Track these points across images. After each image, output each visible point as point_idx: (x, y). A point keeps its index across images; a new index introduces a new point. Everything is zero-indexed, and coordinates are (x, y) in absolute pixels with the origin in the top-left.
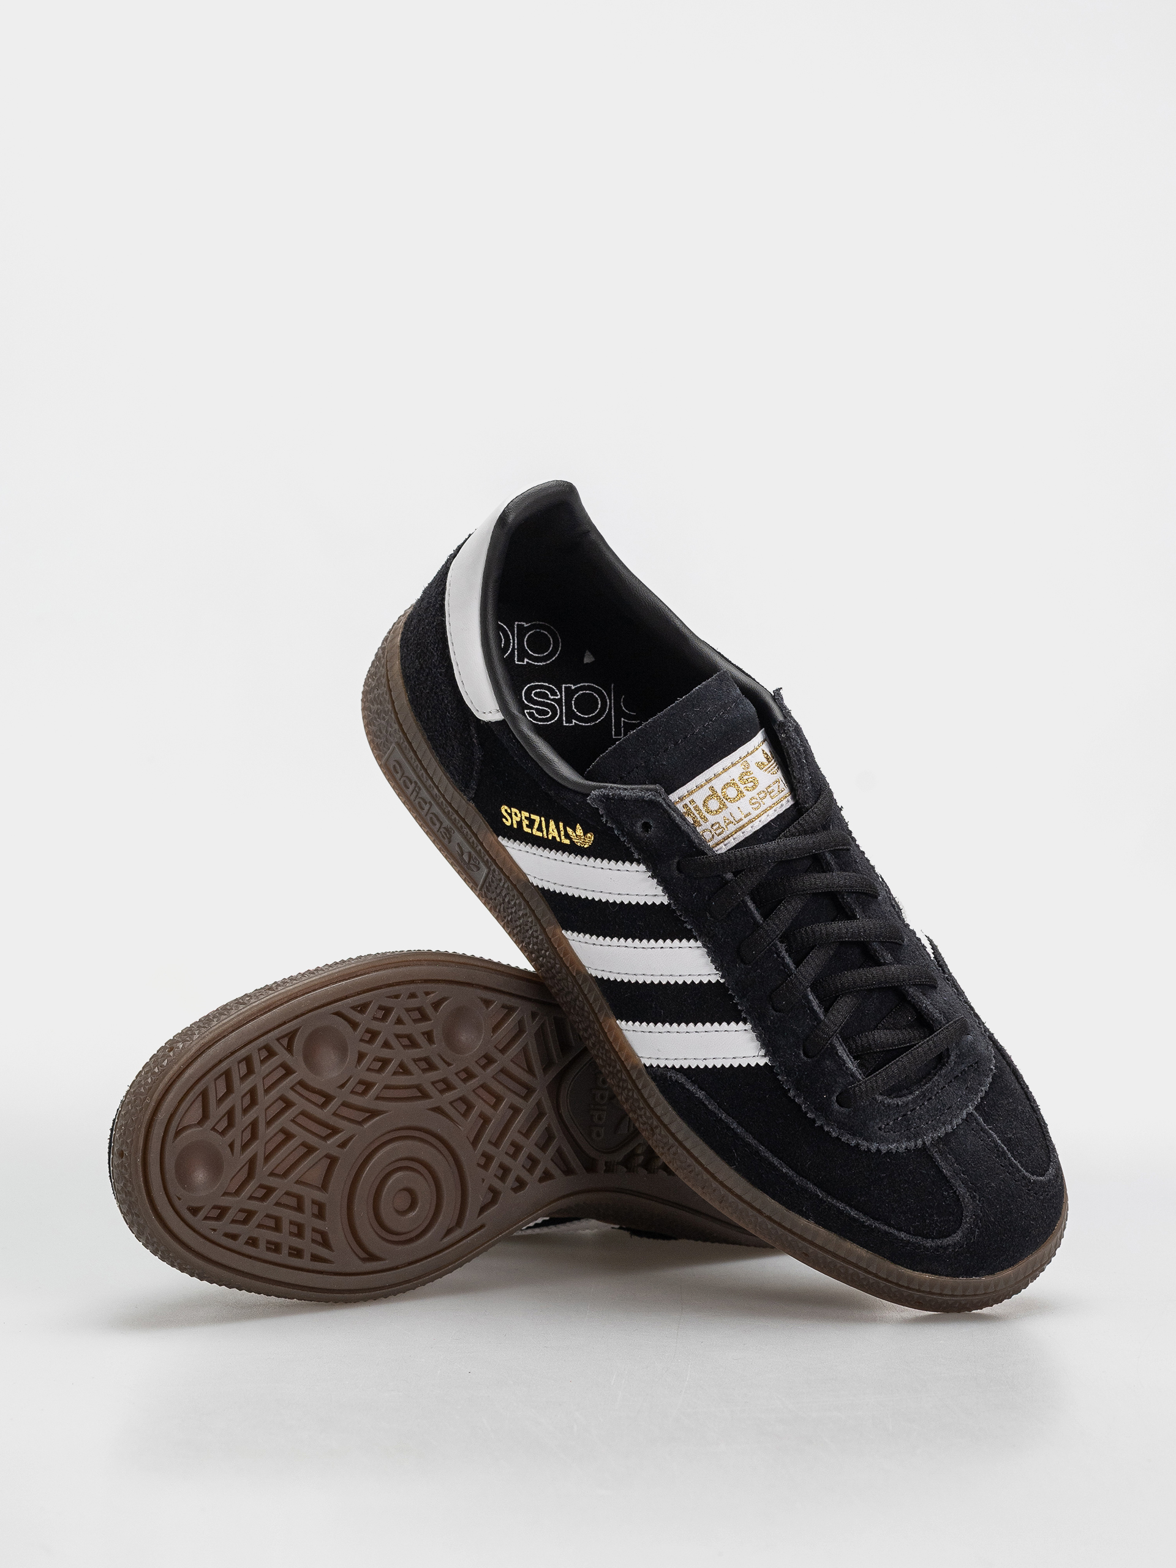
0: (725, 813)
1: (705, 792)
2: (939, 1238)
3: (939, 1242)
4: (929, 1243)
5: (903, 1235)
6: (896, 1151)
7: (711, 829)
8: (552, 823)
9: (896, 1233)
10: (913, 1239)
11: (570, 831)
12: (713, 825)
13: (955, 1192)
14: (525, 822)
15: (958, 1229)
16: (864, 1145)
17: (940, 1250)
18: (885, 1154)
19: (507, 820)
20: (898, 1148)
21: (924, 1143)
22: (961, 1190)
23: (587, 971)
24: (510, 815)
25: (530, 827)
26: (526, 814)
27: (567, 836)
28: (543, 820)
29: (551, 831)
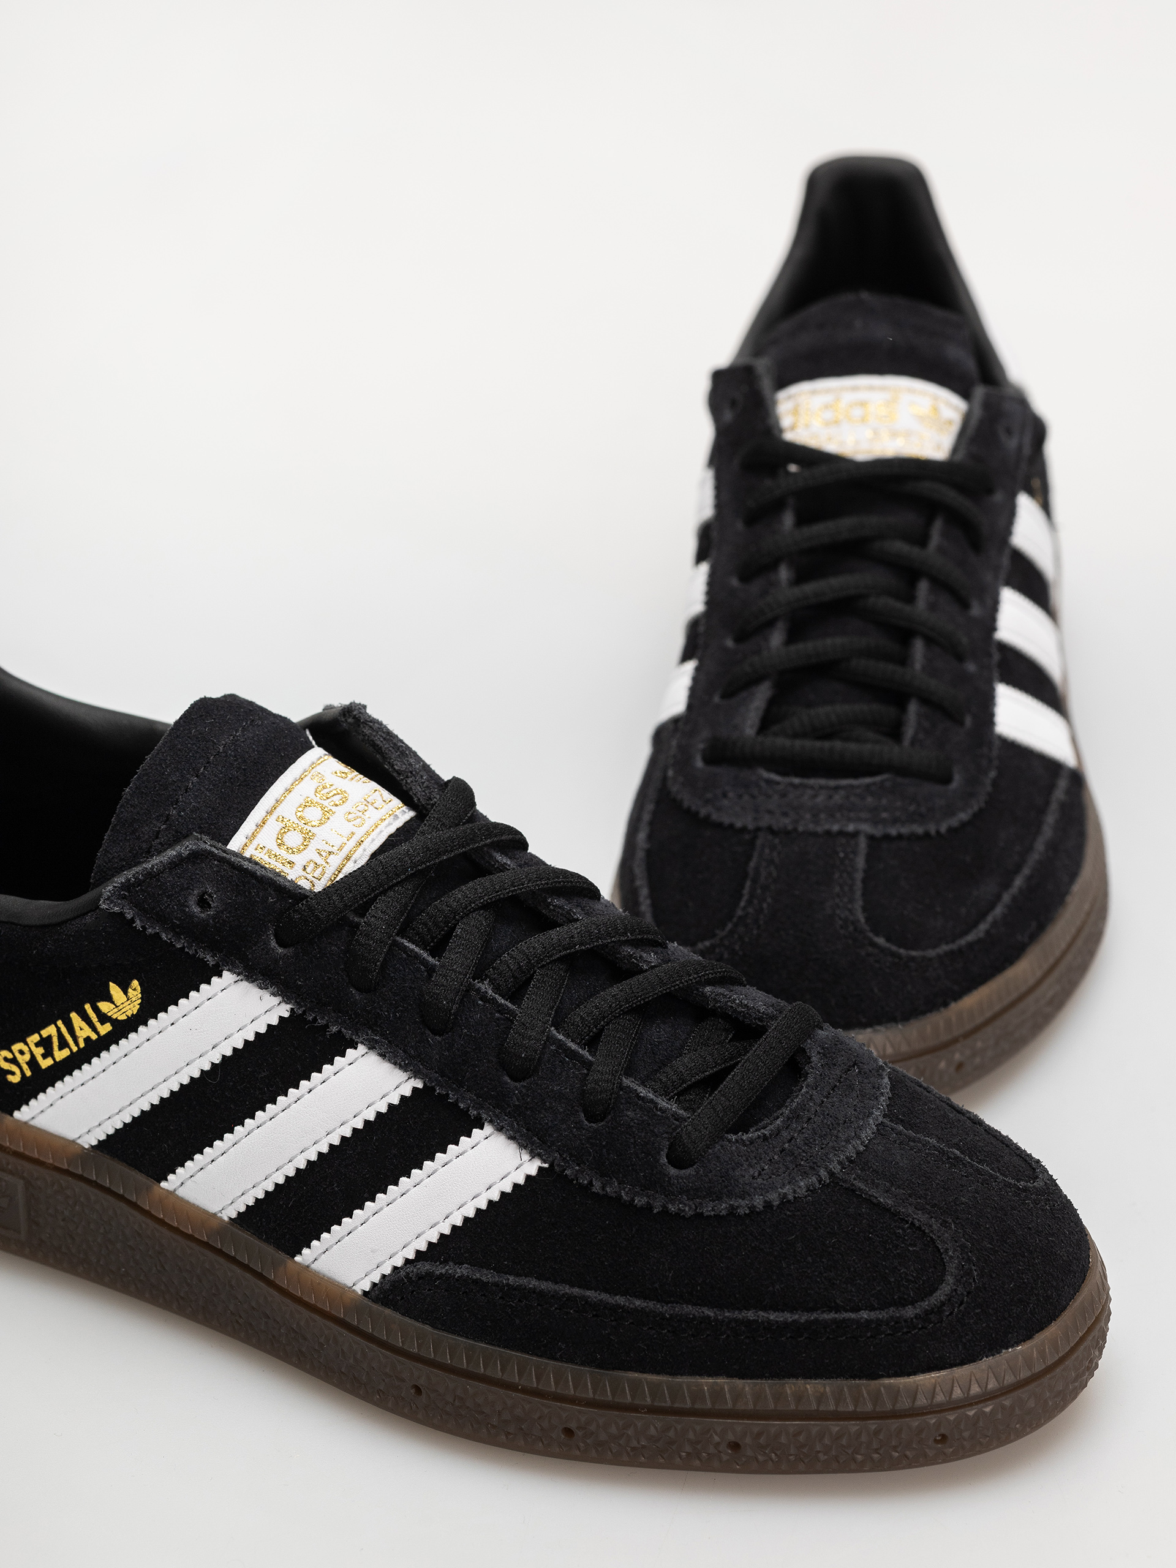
0: (314, 845)
1: (273, 827)
2: (923, 1300)
3: (925, 1304)
4: (909, 1312)
5: (865, 1315)
6: (795, 1197)
7: (304, 873)
8: (74, 1016)
9: (853, 1316)
10: (882, 1315)
11: (104, 1006)
12: (305, 869)
13: (913, 1224)
14: (39, 1052)
15: (943, 1275)
16: (742, 1206)
17: (933, 1317)
18: (778, 1206)
19: (13, 1073)
20: (795, 1192)
21: (831, 1174)
22: (920, 1218)
23: (221, 1219)
24: (14, 1061)
25: (48, 1053)
26: (35, 1038)
27: (103, 1018)
28: (60, 1023)
29: (78, 1033)
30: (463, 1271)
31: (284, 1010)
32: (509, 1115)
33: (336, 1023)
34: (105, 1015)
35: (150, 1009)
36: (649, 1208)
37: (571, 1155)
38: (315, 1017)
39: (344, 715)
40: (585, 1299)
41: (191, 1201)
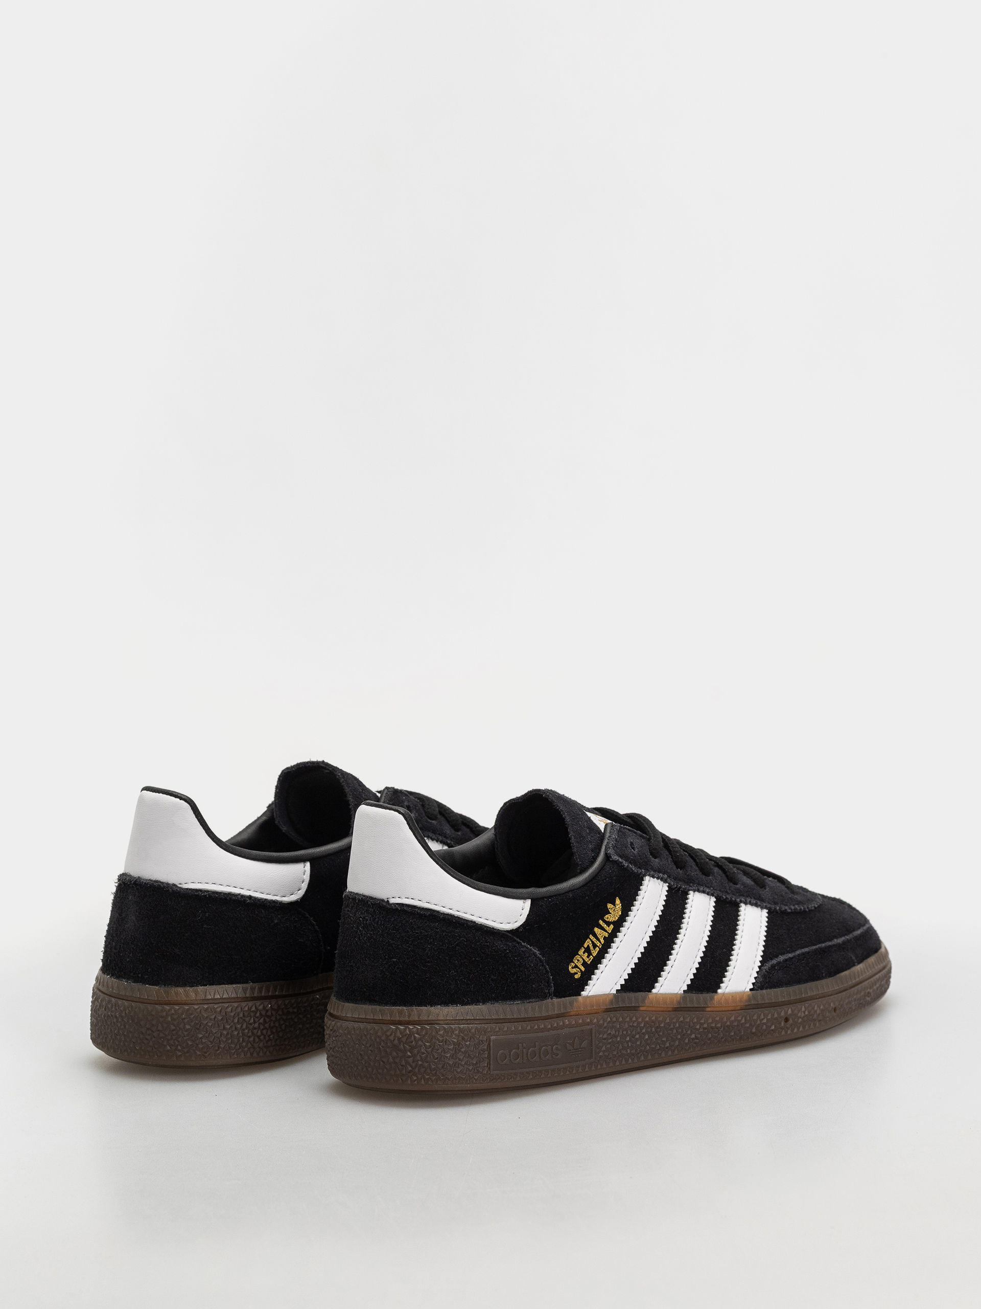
8: (596, 930)
11: (607, 918)
14: (585, 956)
19: (577, 973)
23: (680, 994)
24: (576, 967)
25: (590, 954)
26: (583, 950)
27: (608, 924)
28: (591, 936)
29: (599, 937)
30: (781, 958)
31: (667, 887)
32: (744, 896)
33: (682, 885)
34: (609, 922)
35: (627, 908)
38: (676, 885)
41: (667, 992)
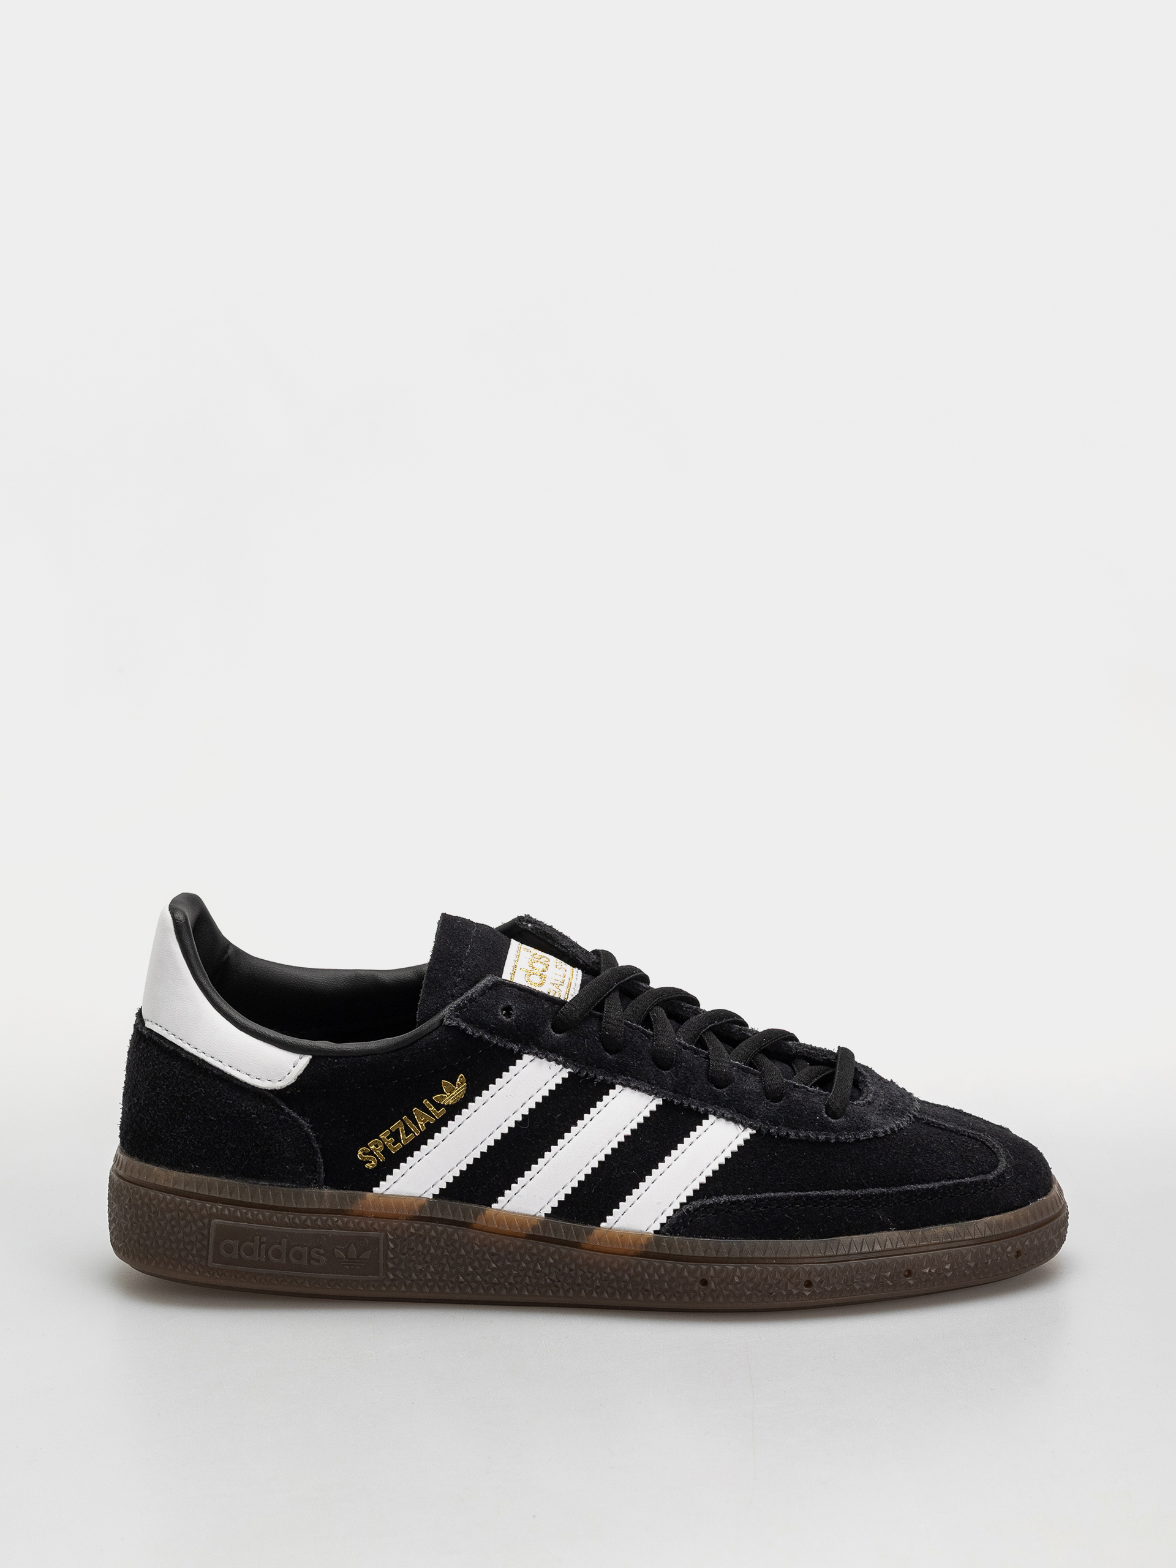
0: (548, 981)
2: (994, 1170)
3: (997, 1172)
4: (990, 1177)
6: (903, 1127)
11: (438, 1098)
14: (390, 1142)
15: (997, 1158)
16: (880, 1132)
17: (1001, 1179)
18: (898, 1131)
19: (370, 1161)
20: (902, 1124)
21: (914, 1116)
23: (540, 1217)
24: (371, 1153)
25: (397, 1140)
26: (388, 1134)
28: (404, 1118)
29: (418, 1120)
30: (724, 1198)
31: (565, 1073)
32: (724, 1107)
33: (601, 1074)
34: (438, 1103)
35: (474, 1091)
36: (828, 1141)
37: (770, 1121)
38: (587, 1072)
39: (520, 921)
40: (807, 1197)
41: (516, 1211)
